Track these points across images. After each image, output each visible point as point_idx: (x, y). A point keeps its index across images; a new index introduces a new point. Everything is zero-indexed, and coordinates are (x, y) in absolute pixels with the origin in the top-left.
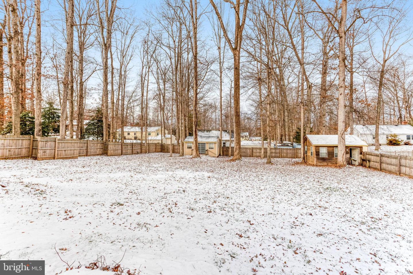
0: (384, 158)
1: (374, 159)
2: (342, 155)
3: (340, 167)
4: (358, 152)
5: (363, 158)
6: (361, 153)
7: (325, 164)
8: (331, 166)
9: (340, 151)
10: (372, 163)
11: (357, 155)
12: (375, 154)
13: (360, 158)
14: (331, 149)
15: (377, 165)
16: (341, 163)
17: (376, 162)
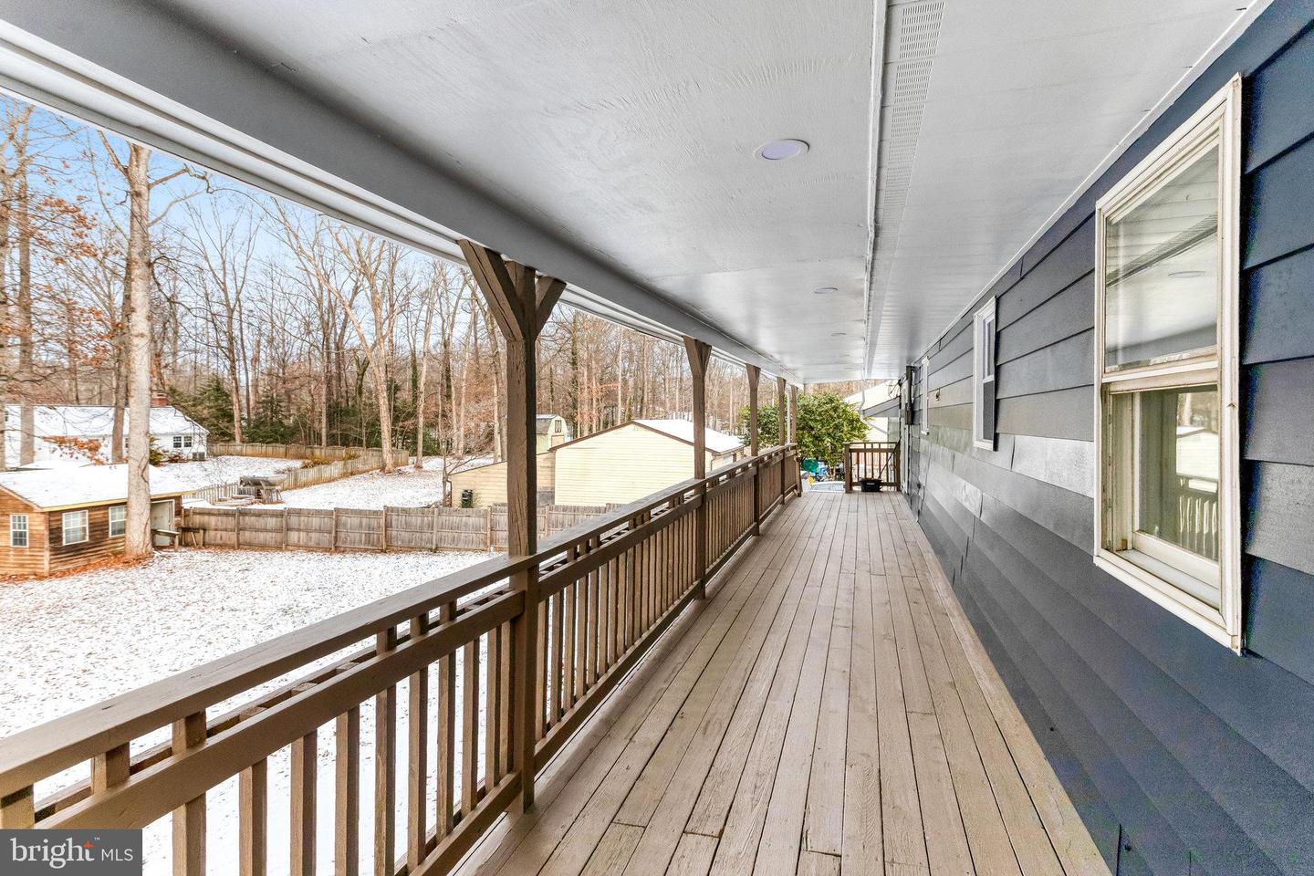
0: (247, 518)
1: (219, 523)
2: (143, 527)
3: (140, 560)
4: (170, 510)
5: (183, 525)
6: (178, 513)
7: (81, 562)
8: (95, 567)
9: (135, 518)
10: (212, 533)
11: (166, 519)
12: (222, 512)
13: (176, 525)
14: (99, 514)
15: (231, 537)
16: (140, 550)
17: (226, 530)
